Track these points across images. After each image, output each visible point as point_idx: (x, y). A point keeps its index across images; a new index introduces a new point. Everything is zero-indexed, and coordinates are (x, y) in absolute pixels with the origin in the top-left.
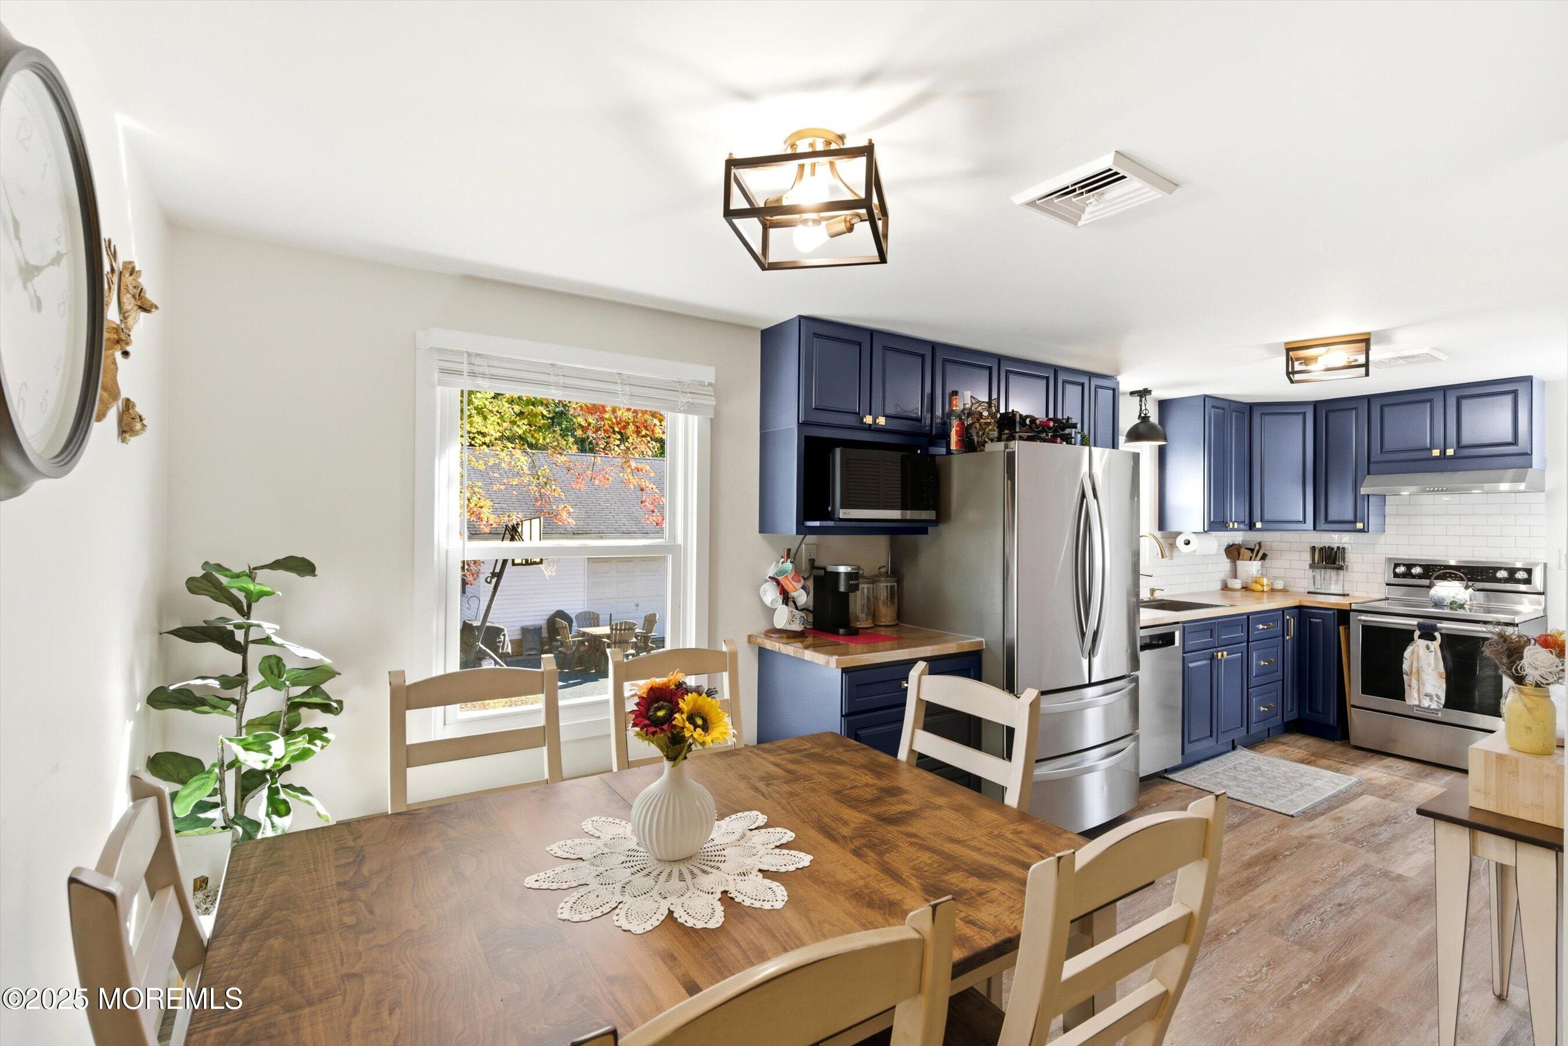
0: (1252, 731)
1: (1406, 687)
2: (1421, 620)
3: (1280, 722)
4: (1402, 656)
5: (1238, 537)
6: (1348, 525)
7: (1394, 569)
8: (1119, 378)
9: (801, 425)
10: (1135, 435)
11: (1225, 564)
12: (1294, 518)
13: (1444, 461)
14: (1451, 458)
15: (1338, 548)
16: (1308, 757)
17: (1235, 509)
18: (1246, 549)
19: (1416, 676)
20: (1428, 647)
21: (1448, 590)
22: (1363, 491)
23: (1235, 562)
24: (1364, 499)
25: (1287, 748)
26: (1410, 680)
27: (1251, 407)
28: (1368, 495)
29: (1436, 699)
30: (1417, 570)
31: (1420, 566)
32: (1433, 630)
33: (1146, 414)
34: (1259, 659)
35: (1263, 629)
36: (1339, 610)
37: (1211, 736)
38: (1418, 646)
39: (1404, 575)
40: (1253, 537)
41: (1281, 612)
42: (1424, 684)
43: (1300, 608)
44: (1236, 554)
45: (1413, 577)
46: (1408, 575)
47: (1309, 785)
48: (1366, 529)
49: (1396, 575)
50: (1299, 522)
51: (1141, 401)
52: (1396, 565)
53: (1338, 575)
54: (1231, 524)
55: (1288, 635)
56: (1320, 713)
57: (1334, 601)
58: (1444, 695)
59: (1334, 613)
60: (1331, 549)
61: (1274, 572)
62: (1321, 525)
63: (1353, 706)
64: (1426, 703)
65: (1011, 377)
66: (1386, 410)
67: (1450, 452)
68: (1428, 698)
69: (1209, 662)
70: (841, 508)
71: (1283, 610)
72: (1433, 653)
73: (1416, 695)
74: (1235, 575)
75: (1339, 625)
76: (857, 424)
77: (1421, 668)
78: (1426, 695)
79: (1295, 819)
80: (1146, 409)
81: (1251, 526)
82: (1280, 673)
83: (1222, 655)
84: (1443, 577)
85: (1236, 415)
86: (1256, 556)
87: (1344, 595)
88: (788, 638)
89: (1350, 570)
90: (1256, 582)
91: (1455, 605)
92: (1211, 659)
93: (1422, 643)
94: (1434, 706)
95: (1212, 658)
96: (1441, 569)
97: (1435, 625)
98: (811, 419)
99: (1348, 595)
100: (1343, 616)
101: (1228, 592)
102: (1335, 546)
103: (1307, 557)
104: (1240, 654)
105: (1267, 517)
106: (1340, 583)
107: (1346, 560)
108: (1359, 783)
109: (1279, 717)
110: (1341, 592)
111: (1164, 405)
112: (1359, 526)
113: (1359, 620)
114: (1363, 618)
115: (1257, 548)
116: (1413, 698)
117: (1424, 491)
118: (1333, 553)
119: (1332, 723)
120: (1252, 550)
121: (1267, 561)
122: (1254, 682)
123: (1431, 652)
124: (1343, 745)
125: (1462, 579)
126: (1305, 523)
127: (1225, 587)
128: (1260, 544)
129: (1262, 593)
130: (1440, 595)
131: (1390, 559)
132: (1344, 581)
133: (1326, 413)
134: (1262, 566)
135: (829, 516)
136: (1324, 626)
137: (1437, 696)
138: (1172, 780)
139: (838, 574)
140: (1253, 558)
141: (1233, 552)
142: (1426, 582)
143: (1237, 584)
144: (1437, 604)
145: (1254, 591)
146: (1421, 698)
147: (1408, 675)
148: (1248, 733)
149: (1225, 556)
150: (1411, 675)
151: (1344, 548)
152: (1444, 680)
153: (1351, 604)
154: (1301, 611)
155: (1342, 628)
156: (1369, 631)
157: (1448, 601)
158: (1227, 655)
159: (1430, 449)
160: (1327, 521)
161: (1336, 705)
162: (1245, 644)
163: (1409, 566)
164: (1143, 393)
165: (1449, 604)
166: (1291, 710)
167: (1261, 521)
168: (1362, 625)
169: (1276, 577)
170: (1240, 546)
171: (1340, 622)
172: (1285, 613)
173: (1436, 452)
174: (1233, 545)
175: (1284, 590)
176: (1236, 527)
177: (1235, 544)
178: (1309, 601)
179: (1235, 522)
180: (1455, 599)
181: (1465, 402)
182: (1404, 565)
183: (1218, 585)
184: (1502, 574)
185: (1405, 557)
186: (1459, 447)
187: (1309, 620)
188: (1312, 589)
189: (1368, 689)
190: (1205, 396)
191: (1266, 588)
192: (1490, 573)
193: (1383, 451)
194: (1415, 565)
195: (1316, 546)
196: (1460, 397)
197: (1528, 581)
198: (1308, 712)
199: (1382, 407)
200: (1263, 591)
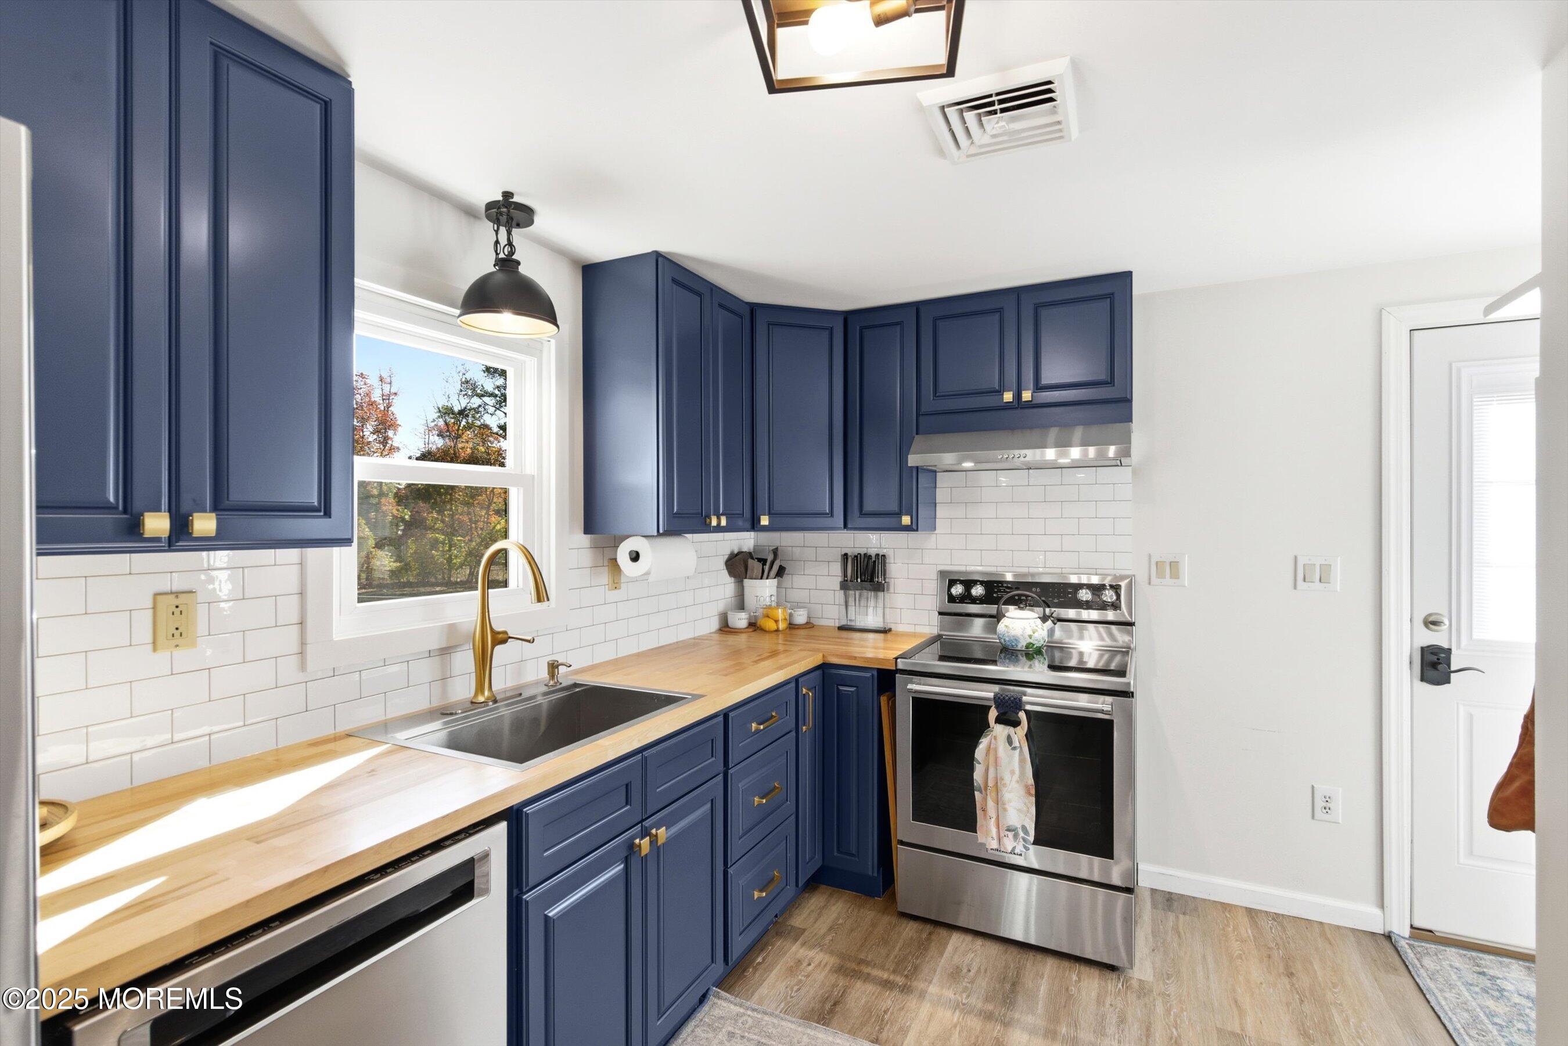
1: (979, 812)
2: (996, 688)
4: (973, 757)
5: (746, 541)
6: (889, 520)
7: (949, 589)
11: (725, 585)
12: (817, 510)
13: (1019, 411)
14: (1028, 405)
15: (877, 555)
17: (723, 490)
18: (757, 559)
19: (994, 794)
20: (1009, 740)
21: (1022, 623)
22: (913, 460)
23: (742, 582)
24: (912, 473)
26: (985, 799)
27: (754, 309)
28: (917, 468)
29: (1021, 834)
30: (979, 590)
31: (982, 583)
32: (1015, 706)
33: (510, 257)
34: (750, 796)
35: (758, 731)
36: (879, 670)
38: (994, 737)
39: (962, 598)
40: (762, 540)
41: (793, 684)
42: (1005, 810)
43: (824, 668)
44: (743, 569)
45: (974, 600)
46: (967, 598)
48: (914, 527)
49: (952, 599)
50: (823, 514)
52: (952, 583)
53: (876, 597)
54: (714, 518)
55: (804, 725)
56: (853, 855)
57: (870, 654)
58: (1033, 826)
59: (873, 675)
60: (868, 557)
61: (795, 595)
62: (855, 519)
63: (902, 843)
64: (1008, 843)
66: (941, 324)
67: (1026, 395)
68: (1011, 834)
69: (623, 865)
71: (796, 679)
72: (1018, 750)
73: (994, 831)
74: (741, 606)
75: (879, 695)
77: (1001, 777)
78: (1008, 830)
80: (510, 244)
81: (754, 525)
82: (791, 804)
83: (655, 834)
84: (1017, 602)
85: (724, 315)
86: (770, 570)
87: (885, 631)
89: (892, 590)
90: (768, 617)
91: (1032, 650)
93: (999, 731)
94: (1019, 844)
95: (631, 848)
96: (1011, 588)
97: (1020, 697)
99: (890, 630)
100: (885, 679)
101: (732, 635)
102: (873, 552)
103: (837, 568)
104: (707, 806)
105: (778, 507)
106: (880, 611)
107: (887, 576)
109: (790, 887)
110: (883, 627)
111: (591, 272)
112: (906, 520)
113: (910, 691)
114: (914, 685)
115: (770, 558)
116: (988, 830)
118: (871, 564)
119: (870, 873)
120: (763, 561)
121: (787, 579)
122: (737, 846)
123: (1014, 748)
124: (885, 911)
125: (1037, 604)
126: (832, 516)
127: (725, 628)
128: (775, 552)
129: (773, 635)
130: (1012, 632)
131: (942, 574)
132: (884, 608)
133: (862, 329)
134: (779, 587)
136: (858, 696)
137: (1024, 828)
140: (766, 574)
141: (738, 566)
142: (992, 609)
143: (740, 620)
144: (1010, 653)
145: (764, 630)
146: (1002, 835)
147: (981, 792)
148: (727, 965)
149: (726, 572)
150: (986, 789)
151: (884, 556)
152: (1033, 799)
153: (896, 655)
154: (825, 674)
155: (883, 699)
156: (923, 706)
157: (1022, 645)
158: (668, 827)
159: (1000, 392)
160: (862, 514)
161: (876, 838)
162: (720, 776)
163: (969, 584)
165: (1023, 649)
166: (811, 859)
167: (769, 514)
168: (913, 697)
169: (798, 605)
170: (750, 555)
171: (881, 691)
172: (800, 683)
173: (1008, 397)
174: (737, 555)
175: (809, 625)
176: (724, 522)
177: (740, 553)
178: (837, 656)
179: (722, 514)
180: (1031, 641)
181: (1044, 313)
182: (962, 582)
183: (714, 625)
184: (1085, 595)
185: (963, 569)
186: (1038, 387)
187: (838, 688)
188: (844, 622)
189: (923, 812)
190: (658, 256)
191: (782, 626)
192: (1070, 593)
193: (937, 395)
194: (975, 582)
195: (849, 554)
196: (1037, 307)
197: (1116, 606)
198: (836, 854)
199: (935, 320)
200: (777, 631)
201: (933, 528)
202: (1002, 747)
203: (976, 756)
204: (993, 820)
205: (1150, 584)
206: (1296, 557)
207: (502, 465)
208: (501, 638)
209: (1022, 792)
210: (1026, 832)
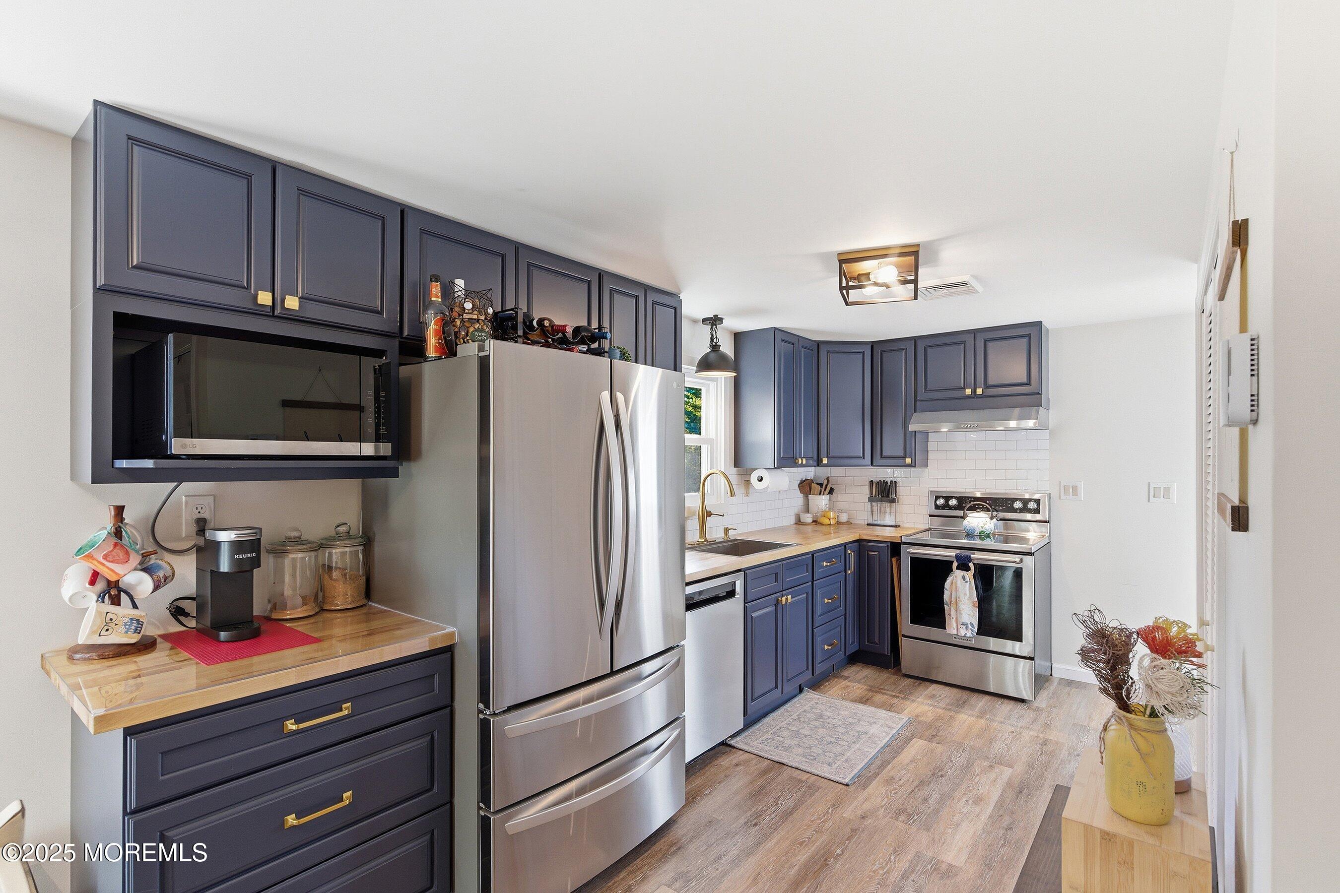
0: (817, 672)
1: (947, 617)
2: (958, 551)
3: (843, 657)
4: (943, 587)
5: (810, 473)
6: (897, 461)
7: (935, 502)
8: (682, 296)
9: (100, 291)
10: (705, 365)
11: (798, 498)
12: (856, 455)
13: (975, 400)
14: (981, 396)
15: (892, 481)
16: (866, 693)
17: (804, 445)
18: (817, 483)
19: (955, 606)
20: (964, 578)
21: (978, 520)
22: (912, 427)
23: (808, 497)
24: (912, 434)
25: (849, 684)
26: (950, 609)
27: (819, 344)
28: (915, 431)
29: (970, 627)
30: (953, 502)
31: (956, 498)
32: (969, 561)
33: (716, 343)
34: (823, 597)
35: (827, 566)
36: (891, 543)
37: (776, 687)
38: (956, 577)
39: (944, 507)
40: (821, 473)
41: (843, 547)
42: (961, 614)
43: (860, 541)
44: (808, 489)
45: (951, 508)
46: (946, 506)
47: (866, 733)
48: (913, 465)
49: (937, 507)
50: (859, 458)
51: (712, 328)
52: (937, 498)
53: (891, 507)
54: (800, 460)
55: (849, 570)
56: (876, 644)
57: (887, 534)
58: (977, 623)
59: (888, 545)
60: (885, 483)
61: (841, 505)
62: (878, 461)
63: (904, 636)
64: (963, 632)
65: (535, 272)
66: (930, 351)
67: (979, 391)
68: (964, 627)
69: (774, 607)
70: (176, 436)
71: (845, 545)
73: (955, 625)
74: (807, 510)
75: (892, 557)
76: (250, 305)
77: (959, 598)
78: (963, 624)
79: (852, 788)
80: (716, 338)
81: (819, 463)
82: (842, 608)
83: (787, 599)
84: (973, 509)
85: (804, 351)
86: (825, 490)
87: (896, 526)
88: (103, 657)
89: (900, 502)
90: (825, 516)
91: (984, 536)
92: (776, 605)
93: (959, 574)
94: (969, 634)
95: (777, 603)
96: (972, 501)
97: (970, 556)
98: (119, 282)
99: (899, 526)
100: (895, 548)
101: (802, 527)
102: (889, 480)
103: (866, 490)
104: (805, 595)
105: (832, 454)
106: (893, 515)
107: (898, 493)
108: (910, 722)
109: (842, 652)
110: (894, 524)
111: (738, 337)
112: (908, 461)
113: (909, 552)
114: (911, 550)
115: (826, 483)
116: (952, 627)
117: (958, 428)
118: (887, 487)
119: (886, 654)
120: (821, 485)
121: (835, 495)
122: (818, 620)
123: (967, 582)
124: (895, 674)
125: (988, 510)
126: (864, 458)
127: (799, 522)
128: (827, 479)
129: (828, 527)
130: (972, 525)
131: (932, 492)
132: (896, 513)
133: (881, 354)
134: (830, 500)
135: (159, 451)
136: (879, 557)
137: (972, 624)
138: (734, 747)
139: (218, 543)
140: (822, 493)
141: (806, 487)
142: (960, 513)
143: (808, 518)
144: (970, 535)
145: (822, 524)
146: (959, 627)
147: (948, 605)
148: (813, 675)
149: (798, 491)
150: (951, 604)
151: (896, 482)
152: (977, 609)
153: (901, 536)
154: (861, 544)
155: (894, 560)
156: (916, 562)
157: (977, 532)
158: (792, 598)
159: (964, 389)
160: (882, 457)
161: (889, 634)
162: (810, 583)
163: (947, 499)
164: (714, 321)
165: (978, 534)
166: (852, 643)
167: (827, 457)
168: (911, 557)
169: (841, 511)
170: (812, 481)
171: (892, 556)
172: (847, 548)
173: (968, 392)
174: (804, 481)
175: (848, 523)
176: (804, 462)
177: (806, 480)
178: (868, 535)
179: (804, 457)
180: (983, 530)
181: (990, 345)
182: (943, 497)
183: (792, 520)
184: (1018, 505)
185: (945, 490)
186: (987, 386)
187: (868, 553)
188: (870, 522)
189: (916, 619)
190: (775, 329)
191: (833, 522)
192: (1009, 504)
193: (927, 389)
194: (951, 497)
195: (874, 481)
196: (986, 341)
197: (1037, 511)
198: (866, 643)
199: (925, 348)
200: (830, 524)
201: (926, 465)
202: (959, 581)
203: (945, 586)
204: (954, 619)
205: (1060, 499)
206: (1149, 483)
207: (700, 434)
208: (709, 514)
209: (971, 605)
210: (973, 626)
